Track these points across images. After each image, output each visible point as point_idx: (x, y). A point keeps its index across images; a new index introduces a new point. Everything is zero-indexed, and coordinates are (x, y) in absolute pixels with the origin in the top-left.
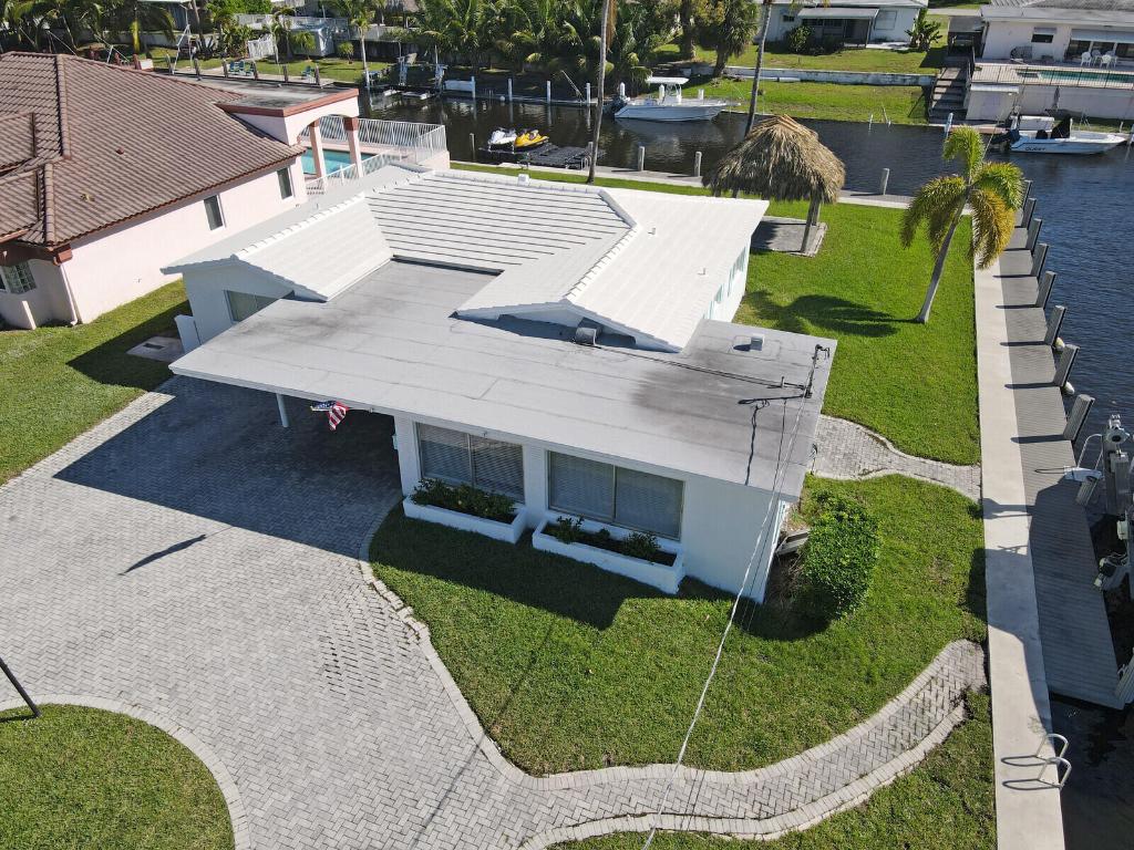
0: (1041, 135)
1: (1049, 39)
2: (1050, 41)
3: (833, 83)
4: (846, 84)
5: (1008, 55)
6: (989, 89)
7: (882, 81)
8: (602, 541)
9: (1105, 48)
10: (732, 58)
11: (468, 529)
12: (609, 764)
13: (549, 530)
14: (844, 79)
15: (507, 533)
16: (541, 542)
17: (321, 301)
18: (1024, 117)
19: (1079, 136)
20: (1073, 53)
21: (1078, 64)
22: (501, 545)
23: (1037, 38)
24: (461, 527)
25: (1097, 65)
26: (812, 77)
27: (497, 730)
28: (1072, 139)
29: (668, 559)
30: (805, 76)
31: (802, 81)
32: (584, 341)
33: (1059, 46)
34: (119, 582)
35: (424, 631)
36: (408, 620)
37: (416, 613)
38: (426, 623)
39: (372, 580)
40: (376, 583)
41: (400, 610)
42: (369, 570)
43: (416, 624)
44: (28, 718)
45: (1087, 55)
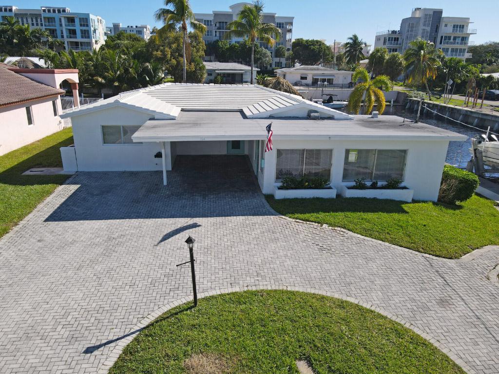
2: (306, 79)
8: (374, 186)
11: (312, 197)
12: (473, 250)
15: (330, 193)
17: (173, 119)
20: (315, 82)
23: (302, 78)
24: (308, 197)
25: (323, 86)
27: (421, 250)
33: (309, 80)
34: (158, 248)
35: (342, 229)
36: (330, 228)
37: (330, 225)
38: (339, 227)
39: (294, 220)
40: (297, 220)
41: (322, 226)
42: (287, 218)
43: (336, 228)
44: (190, 308)
45: (319, 83)
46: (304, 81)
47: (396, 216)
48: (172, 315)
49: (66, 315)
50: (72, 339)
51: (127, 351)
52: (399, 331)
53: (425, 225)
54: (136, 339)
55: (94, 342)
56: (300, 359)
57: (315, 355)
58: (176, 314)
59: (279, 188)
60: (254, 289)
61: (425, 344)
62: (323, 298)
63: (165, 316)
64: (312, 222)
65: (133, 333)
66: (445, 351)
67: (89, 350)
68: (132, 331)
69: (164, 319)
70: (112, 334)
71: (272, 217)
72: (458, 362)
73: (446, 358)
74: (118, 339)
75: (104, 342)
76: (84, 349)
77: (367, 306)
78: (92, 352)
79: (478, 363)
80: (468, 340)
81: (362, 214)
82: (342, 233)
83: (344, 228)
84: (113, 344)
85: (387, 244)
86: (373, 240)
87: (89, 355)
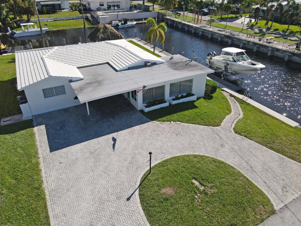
0: (122, 24)
1: (103, 5)
2: (103, 6)
3: (62, 20)
4: (66, 20)
5: (96, 9)
6: (102, 17)
7: (74, 18)
8: (182, 97)
9: (114, 6)
10: (32, 17)
11: (160, 108)
13: (173, 100)
14: (64, 19)
15: (166, 104)
16: (174, 102)
17: (82, 79)
18: (113, 22)
19: (129, 23)
20: (109, 7)
21: (111, 10)
22: (167, 107)
23: (101, 5)
24: (158, 108)
25: (115, 10)
26: (56, 19)
27: (208, 125)
28: (128, 24)
29: (193, 95)
30: (54, 19)
31: (54, 21)
32: (149, 66)
33: (105, 6)
35: (179, 122)
36: (174, 123)
37: (174, 121)
38: (177, 121)
39: (159, 122)
40: (160, 122)
41: (171, 123)
42: (156, 122)
43: (177, 122)
44: (149, 174)
45: (112, 8)
46: (102, 7)
47: (194, 110)
48: (145, 178)
49: (108, 191)
50: (119, 198)
51: (140, 195)
52: (214, 161)
53: (206, 113)
54: (140, 191)
55: (127, 197)
56: (193, 179)
57: (196, 177)
58: (146, 177)
59: (146, 107)
60: (164, 159)
61: (223, 162)
62: (188, 156)
63: (143, 180)
64: (166, 121)
65: (137, 189)
66: (228, 163)
67: (128, 199)
68: (136, 188)
69: (143, 181)
70: (130, 192)
71: (150, 123)
72: (232, 165)
73: (229, 165)
74: (134, 193)
75: (130, 195)
76: (126, 200)
77: (202, 154)
78: (130, 200)
79: (237, 164)
80: (232, 157)
81: (183, 112)
82: (179, 124)
83: (179, 121)
84: (134, 195)
85: (197, 125)
86: (192, 125)
87: (129, 201)
